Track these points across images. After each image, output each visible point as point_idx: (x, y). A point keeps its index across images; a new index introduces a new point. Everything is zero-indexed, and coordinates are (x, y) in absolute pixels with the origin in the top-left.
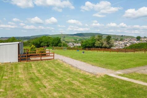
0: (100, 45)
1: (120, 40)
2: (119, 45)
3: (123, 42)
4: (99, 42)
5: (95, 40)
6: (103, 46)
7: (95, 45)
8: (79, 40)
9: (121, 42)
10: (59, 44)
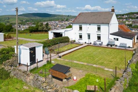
0: (42, 29)
1: (66, 21)
2: (64, 25)
3: (69, 22)
4: (41, 27)
5: (38, 26)
6: (44, 30)
7: (39, 29)
8: (25, 21)
9: (67, 22)
10: (12, 30)
